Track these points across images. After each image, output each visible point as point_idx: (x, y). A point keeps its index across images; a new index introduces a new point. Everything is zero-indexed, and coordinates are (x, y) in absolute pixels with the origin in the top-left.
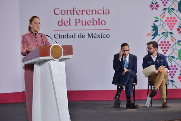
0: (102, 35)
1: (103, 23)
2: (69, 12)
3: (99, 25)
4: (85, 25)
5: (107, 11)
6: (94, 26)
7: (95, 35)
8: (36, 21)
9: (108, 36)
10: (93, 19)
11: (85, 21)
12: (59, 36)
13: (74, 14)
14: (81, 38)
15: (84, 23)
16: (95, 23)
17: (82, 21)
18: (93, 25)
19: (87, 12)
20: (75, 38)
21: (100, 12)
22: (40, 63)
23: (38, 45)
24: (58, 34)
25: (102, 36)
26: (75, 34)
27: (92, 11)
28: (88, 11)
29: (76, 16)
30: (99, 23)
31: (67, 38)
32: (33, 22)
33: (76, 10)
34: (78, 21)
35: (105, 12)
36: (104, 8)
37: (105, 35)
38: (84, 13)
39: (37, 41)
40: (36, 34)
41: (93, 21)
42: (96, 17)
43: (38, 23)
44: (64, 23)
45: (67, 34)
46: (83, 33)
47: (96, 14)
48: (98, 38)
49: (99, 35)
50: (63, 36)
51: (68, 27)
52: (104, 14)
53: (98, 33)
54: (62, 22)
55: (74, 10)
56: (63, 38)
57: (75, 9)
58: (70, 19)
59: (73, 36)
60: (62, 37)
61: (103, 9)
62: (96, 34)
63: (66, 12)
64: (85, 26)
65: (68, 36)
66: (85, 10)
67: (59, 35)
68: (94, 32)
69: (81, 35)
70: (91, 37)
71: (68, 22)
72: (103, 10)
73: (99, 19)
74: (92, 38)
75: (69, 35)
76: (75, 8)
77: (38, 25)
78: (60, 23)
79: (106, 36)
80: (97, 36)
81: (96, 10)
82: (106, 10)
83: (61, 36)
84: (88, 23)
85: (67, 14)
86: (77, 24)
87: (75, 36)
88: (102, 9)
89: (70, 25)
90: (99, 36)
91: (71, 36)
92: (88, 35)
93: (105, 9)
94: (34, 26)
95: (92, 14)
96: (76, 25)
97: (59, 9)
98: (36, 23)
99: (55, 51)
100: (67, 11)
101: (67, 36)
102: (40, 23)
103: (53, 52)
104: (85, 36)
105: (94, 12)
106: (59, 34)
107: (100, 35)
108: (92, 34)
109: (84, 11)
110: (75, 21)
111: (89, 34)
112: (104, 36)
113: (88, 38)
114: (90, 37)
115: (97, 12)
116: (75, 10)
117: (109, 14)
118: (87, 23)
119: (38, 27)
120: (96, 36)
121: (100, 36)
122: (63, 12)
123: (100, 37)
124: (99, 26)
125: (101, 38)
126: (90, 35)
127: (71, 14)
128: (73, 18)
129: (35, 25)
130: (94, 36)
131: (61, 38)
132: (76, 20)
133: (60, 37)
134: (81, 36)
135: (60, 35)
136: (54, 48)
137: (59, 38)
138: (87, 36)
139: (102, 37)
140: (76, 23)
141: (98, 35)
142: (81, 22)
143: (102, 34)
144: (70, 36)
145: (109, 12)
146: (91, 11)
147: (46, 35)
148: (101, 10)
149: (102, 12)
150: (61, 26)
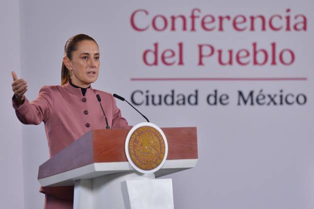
0: (281, 96)
1: (287, 57)
2: (179, 23)
3: (274, 63)
4: (230, 62)
5: (301, 19)
6: (257, 67)
7: (261, 97)
8: (86, 52)
9: (302, 100)
10: (255, 45)
11: (231, 52)
12: (147, 97)
13: (193, 29)
14: (215, 103)
15: (225, 58)
16: (261, 57)
17: (220, 52)
18: (255, 63)
19: (234, 24)
20: (196, 103)
21: (276, 23)
22: (95, 182)
23: (88, 125)
24: (144, 91)
25: (284, 100)
26: (197, 91)
27: (252, 18)
28: (240, 20)
29: (201, 36)
30: (274, 56)
31: (172, 103)
32: (75, 55)
33: (202, 15)
34: (206, 51)
35: (293, 22)
36: (288, 11)
37: (293, 96)
38: (227, 24)
39: (86, 113)
40: (84, 91)
41: (255, 53)
42: (264, 39)
43: (92, 56)
44: (163, 58)
45: (173, 92)
46: (223, 88)
47: (264, 28)
48: (269, 104)
49: (272, 96)
50: (160, 96)
51: (175, 71)
52: (288, 29)
53: (271, 89)
54: (156, 53)
55: (193, 17)
56: (160, 103)
57: (196, 13)
58: (181, 45)
59: (191, 100)
60: (157, 100)
61: (287, 14)
62: (263, 93)
63: (170, 23)
64: (228, 66)
65: (176, 99)
66: (228, 18)
67: (145, 94)
68: (256, 87)
69: (215, 97)
70: (249, 102)
71: (173, 54)
72: (288, 18)
73: (274, 45)
74: (252, 104)
75: (178, 96)
76: (199, 11)
77: (92, 63)
78: (150, 58)
79: (294, 99)
80: (268, 100)
81: (263, 18)
82: (296, 17)
83: (153, 96)
84: (238, 58)
85: (173, 29)
86: (204, 60)
87: (196, 97)
88: (284, 14)
89: (181, 63)
90: (272, 100)
91: (184, 99)
92: (237, 94)
93: (292, 15)
94: (81, 66)
95: (252, 29)
96: (201, 63)
97: (147, 13)
98: (86, 56)
99: (142, 145)
100: (173, 18)
101: (173, 97)
102: (97, 58)
103: (135, 147)
104: (227, 98)
105: (258, 23)
106: (147, 92)
107: (275, 96)
108: (251, 94)
109: (225, 21)
110: (197, 49)
111: (240, 93)
112: (290, 99)
113: (239, 104)
114: (245, 102)
115: (267, 24)
116: (198, 17)
117: (305, 28)
118: (235, 58)
119: (93, 70)
120: (264, 97)
121: (277, 100)
122: (160, 23)
123: (275, 104)
124: (274, 67)
125: (279, 107)
126: (246, 95)
127: (185, 28)
128: (192, 40)
129: (83, 62)
130: (257, 100)
131: (153, 103)
132: (200, 47)
133: (150, 100)
134: (217, 99)
135: (150, 94)
136: (139, 135)
137: (147, 104)
138: (234, 98)
139: (281, 103)
140: (201, 56)
141: (270, 96)
142: (216, 54)
143: (281, 91)
144: (181, 97)
145: (305, 22)
146: (249, 21)
147: (115, 95)
148: (280, 17)
149: (284, 22)
150: (154, 67)
